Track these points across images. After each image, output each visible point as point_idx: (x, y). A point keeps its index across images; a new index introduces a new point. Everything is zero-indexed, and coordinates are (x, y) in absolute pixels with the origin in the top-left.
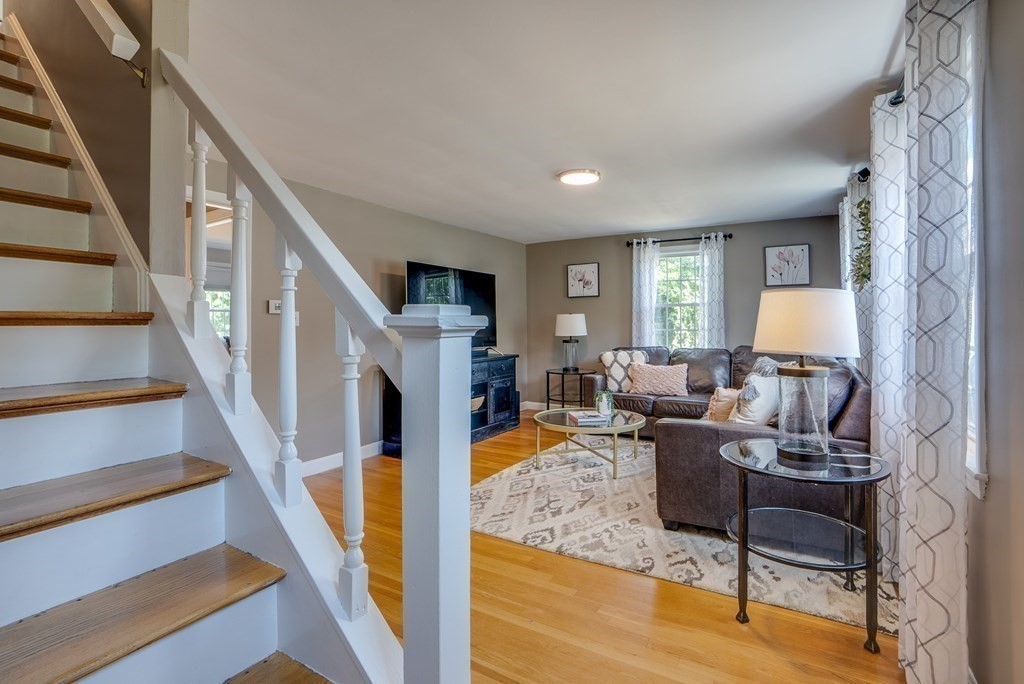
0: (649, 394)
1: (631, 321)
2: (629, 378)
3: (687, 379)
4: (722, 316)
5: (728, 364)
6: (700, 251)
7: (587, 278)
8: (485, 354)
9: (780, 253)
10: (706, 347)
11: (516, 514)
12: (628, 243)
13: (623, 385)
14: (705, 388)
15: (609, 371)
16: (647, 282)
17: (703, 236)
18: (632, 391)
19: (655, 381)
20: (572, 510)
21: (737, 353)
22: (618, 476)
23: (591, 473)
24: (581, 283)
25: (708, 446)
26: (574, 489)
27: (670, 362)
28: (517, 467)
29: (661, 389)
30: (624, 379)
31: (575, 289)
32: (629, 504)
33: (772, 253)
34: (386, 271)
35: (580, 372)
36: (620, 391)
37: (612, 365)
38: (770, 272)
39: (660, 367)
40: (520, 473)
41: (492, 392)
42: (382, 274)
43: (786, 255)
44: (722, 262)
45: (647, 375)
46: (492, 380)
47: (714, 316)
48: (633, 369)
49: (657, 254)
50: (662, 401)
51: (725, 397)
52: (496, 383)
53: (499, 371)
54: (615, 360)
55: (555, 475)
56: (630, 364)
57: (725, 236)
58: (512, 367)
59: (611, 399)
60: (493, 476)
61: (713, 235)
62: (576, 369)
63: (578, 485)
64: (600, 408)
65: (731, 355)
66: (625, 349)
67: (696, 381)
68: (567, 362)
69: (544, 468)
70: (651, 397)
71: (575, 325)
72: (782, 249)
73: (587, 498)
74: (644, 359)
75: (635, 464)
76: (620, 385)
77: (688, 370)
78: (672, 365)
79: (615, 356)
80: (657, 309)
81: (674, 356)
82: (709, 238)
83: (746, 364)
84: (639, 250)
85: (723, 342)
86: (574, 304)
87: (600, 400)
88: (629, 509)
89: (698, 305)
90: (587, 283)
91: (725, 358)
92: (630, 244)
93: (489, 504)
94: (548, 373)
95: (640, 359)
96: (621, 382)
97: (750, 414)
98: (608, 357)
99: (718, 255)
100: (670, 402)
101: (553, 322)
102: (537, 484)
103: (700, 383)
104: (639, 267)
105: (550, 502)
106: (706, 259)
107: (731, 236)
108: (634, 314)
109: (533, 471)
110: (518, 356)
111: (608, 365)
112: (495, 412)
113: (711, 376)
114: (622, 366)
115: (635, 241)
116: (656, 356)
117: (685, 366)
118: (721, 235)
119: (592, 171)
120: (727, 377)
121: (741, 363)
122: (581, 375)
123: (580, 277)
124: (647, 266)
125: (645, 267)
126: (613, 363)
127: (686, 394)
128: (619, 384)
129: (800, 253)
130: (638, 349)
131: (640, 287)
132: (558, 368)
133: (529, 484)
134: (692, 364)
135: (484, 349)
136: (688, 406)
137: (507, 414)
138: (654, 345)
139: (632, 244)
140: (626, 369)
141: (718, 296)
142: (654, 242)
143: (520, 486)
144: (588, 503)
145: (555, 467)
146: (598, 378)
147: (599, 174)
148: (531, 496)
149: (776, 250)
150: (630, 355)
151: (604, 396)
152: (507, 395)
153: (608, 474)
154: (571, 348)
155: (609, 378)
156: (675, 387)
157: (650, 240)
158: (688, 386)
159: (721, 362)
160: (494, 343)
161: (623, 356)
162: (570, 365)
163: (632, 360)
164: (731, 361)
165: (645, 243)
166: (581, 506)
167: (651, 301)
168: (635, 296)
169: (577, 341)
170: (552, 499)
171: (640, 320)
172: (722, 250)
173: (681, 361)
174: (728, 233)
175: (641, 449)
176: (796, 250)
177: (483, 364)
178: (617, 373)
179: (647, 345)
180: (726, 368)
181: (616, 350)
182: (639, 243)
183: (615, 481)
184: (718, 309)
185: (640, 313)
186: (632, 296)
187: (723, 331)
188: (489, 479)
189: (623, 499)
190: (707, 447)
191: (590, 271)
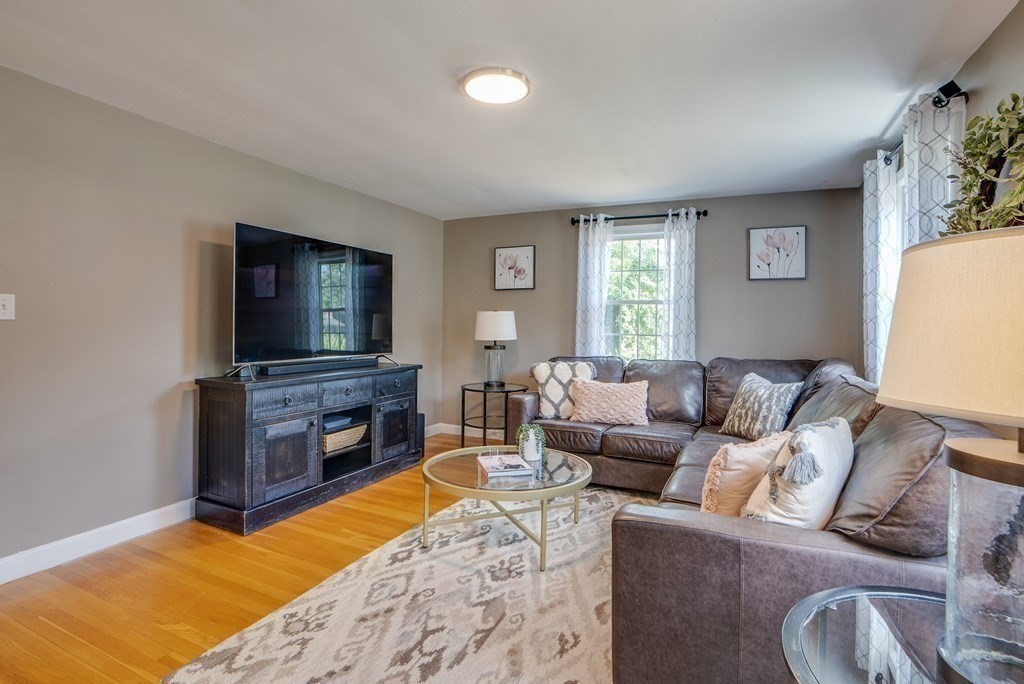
0: (596, 423)
1: (575, 322)
2: (571, 399)
3: (648, 402)
4: (693, 317)
5: (701, 382)
6: (666, 232)
7: (520, 264)
8: (375, 364)
9: (768, 236)
10: (671, 359)
11: (355, 673)
12: (575, 219)
13: (561, 408)
14: (671, 415)
15: (543, 389)
16: (597, 272)
17: (670, 212)
18: (573, 418)
19: (604, 405)
20: (460, 657)
21: (713, 366)
22: (548, 564)
23: (506, 558)
24: (512, 271)
25: (718, 572)
26: (474, 599)
27: (625, 379)
28: (393, 546)
29: (613, 416)
30: (562, 401)
31: (505, 279)
32: (562, 638)
33: (758, 237)
34: (209, 238)
35: (507, 388)
36: (557, 418)
37: (547, 381)
38: (754, 261)
39: (612, 385)
40: (394, 559)
41: (378, 419)
42: (202, 244)
43: (776, 240)
44: (693, 247)
45: (594, 397)
46: (379, 401)
47: (682, 317)
48: (575, 388)
49: (610, 235)
50: (615, 435)
51: (739, 462)
52: (388, 405)
53: (392, 388)
54: (552, 375)
55: (449, 563)
56: (571, 381)
57: (698, 214)
58: (412, 384)
59: (542, 435)
60: (348, 568)
61: (683, 212)
62: (502, 385)
63: (482, 587)
64: (526, 451)
65: (704, 369)
66: (565, 359)
67: (660, 405)
68: (489, 375)
69: (436, 546)
70: (600, 429)
71: (500, 325)
72: (771, 231)
73: (492, 624)
74: (590, 373)
75: (575, 535)
76: (557, 409)
77: (648, 389)
78: (628, 382)
79: (552, 369)
80: (607, 307)
81: (630, 370)
82: (677, 215)
83: (725, 383)
84: (587, 229)
85: (693, 353)
86: (501, 298)
87: (526, 438)
88: (562, 652)
89: (661, 302)
90: (519, 272)
91: (697, 373)
92: (575, 222)
93: (319, 639)
94: (464, 390)
95: (585, 372)
96: (559, 404)
97: (796, 506)
98: (542, 370)
99: (688, 238)
100: (625, 437)
101: (473, 321)
102: (417, 585)
103: (664, 408)
104: (586, 251)
105: (426, 634)
106: (673, 242)
107: (705, 213)
108: (579, 313)
109: (417, 555)
110: (421, 367)
111: (542, 380)
112: (384, 446)
113: (679, 397)
114: (560, 383)
115: (582, 217)
116: (606, 370)
117: (645, 384)
118: (693, 211)
119: (517, 74)
120: (700, 399)
121: (719, 380)
122: (507, 392)
123: (510, 264)
124: (597, 250)
125: (595, 252)
126: (549, 377)
127: (646, 423)
128: (556, 407)
129: (794, 236)
130: (583, 359)
131: (587, 277)
132: (477, 381)
133: (401, 583)
134: (653, 380)
135: (373, 357)
136: (651, 442)
137: (403, 447)
138: (603, 353)
139: (578, 221)
140: (565, 387)
141: (688, 291)
142: (606, 219)
143: (386, 591)
144: (494, 635)
145: (453, 545)
146: (528, 399)
147: (527, 81)
148: (397, 619)
149: (763, 233)
150: (573, 369)
151: (532, 433)
152: (404, 421)
153: (533, 560)
154: (496, 356)
155: (543, 400)
156: (631, 413)
157: (601, 217)
158: (648, 411)
159: (692, 378)
160: (388, 348)
161: (563, 369)
162: (494, 378)
163: (574, 375)
164: (705, 378)
165: (595, 220)
166: (479, 644)
167: (600, 297)
168: (580, 289)
169: (504, 348)
170: (432, 625)
171: (586, 322)
172: (693, 231)
173: (639, 377)
174: (702, 210)
175: (584, 503)
176: (790, 232)
177: (364, 380)
178: (554, 392)
179: (594, 353)
180: (698, 387)
181: (554, 360)
182: (587, 221)
183: (543, 577)
184: (688, 308)
185: (586, 311)
186: (576, 290)
187: (692, 336)
188: (340, 575)
189: (552, 624)
190: (716, 575)
191: (524, 256)
